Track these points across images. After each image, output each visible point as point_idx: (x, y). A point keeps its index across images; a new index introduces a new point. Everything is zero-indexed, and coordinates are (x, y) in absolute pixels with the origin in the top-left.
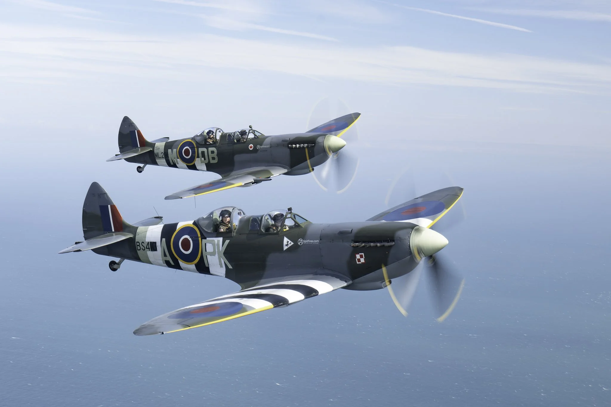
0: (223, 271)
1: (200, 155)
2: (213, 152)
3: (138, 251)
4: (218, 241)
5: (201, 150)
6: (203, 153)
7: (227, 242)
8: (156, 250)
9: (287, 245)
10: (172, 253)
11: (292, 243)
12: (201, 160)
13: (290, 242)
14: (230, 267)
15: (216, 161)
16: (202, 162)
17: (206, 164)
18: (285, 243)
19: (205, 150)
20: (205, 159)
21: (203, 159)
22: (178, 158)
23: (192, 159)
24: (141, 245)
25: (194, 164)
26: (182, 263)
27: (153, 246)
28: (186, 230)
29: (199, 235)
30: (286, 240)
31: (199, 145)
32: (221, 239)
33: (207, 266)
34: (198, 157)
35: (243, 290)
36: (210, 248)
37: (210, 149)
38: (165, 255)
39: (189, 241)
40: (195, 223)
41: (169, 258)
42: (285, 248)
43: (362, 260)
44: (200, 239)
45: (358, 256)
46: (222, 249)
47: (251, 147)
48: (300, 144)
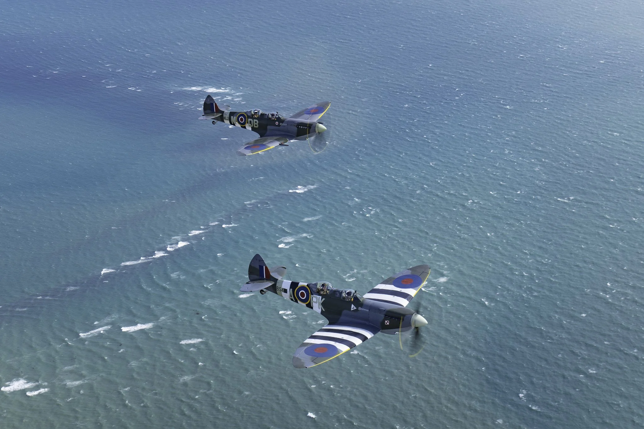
0: (320, 311)
1: (249, 122)
2: (256, 122)
3: (277, 291)
4: (319, 298)
5: (249, 120)
6: (250, 122)
7: (324, 299)
8: (287, 293)
9: (353, 308)
10: (294, 295)
11: (356, 308)
12: (249, 125)
13: (355, 307)
14: (324, 310)
15: (257, 127)
16: (249, 126)
17: (251, 127)
18: (352, 307)
19: (252, 120)
20: (251, 125)
21: (250, 124)
22: (236, 121)
23: (244, 123)
24: (279, 288)
25: (245, 126)
26: (299, 301)
27: (285, 291)
28: (303, 288)
29: (310, 292)
30: (353, 306)
31: (249, 117)
32: (321, 297)
33: (312, 306)
34: (248, 123)
35: (330, 324)
36: (314, 299)
37: (255, 120)
38: (291, 296)
39: (304, 294)
40: (307, 285)
41: (293, 298)
42: (352, 309)
43: (388, 324)
44: (310, 294)
45: (386, 321)
46: (321, 301)
47: (277, 123)
48: (303, 127)
